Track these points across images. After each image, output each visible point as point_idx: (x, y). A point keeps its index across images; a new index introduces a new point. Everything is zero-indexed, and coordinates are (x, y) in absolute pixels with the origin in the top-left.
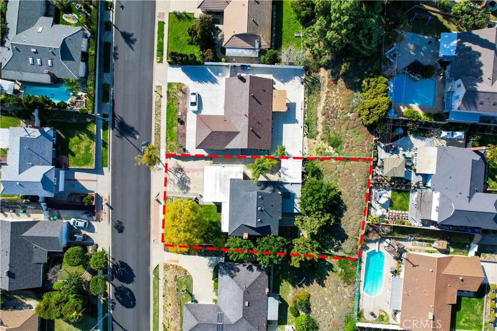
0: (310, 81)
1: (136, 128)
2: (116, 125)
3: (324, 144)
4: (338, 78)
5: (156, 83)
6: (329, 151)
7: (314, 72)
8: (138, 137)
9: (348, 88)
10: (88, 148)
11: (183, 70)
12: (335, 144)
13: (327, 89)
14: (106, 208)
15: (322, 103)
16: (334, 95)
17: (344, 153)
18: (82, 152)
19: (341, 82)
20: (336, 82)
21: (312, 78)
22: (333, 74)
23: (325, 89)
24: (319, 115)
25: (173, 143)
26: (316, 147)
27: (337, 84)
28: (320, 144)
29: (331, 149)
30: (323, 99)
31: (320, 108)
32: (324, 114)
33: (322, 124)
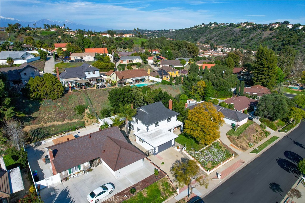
0: (36, 138)
3: (86, 116)
4: (31, 117)
6: (89, 111)
7: (27, 137)
9: (39, 109)
12: (81, 110)
13: (42, 123)
15: (55, 123)
16: (46, 117)
19: (34, 115)
20: (34, 118)
21: (33, 137)
22: (28, 121)
24: (65, 122)
26: (89, 120)
27: (36, 118)
28: (86, 118)
29: (86, 111)
30: (51, 124)
31: (60, 123)
32: (64, 120)
33: (71, 120)
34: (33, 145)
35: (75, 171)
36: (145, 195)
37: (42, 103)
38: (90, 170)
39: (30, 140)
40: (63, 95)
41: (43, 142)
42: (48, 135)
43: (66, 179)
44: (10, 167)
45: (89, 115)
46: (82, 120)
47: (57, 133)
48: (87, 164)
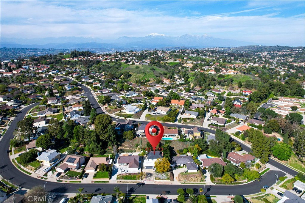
1: (131, 187)
2: (130, 193)
5: (116, 183)
8: (134, 187)
9: (124, 142)
10: (139, 199)
11: (113, 176)
12: (137, 145)
14: (161, 196)
15: (127, 148)
16: (125, 146)
17: (139, 143)
18: (140, 200)
19: (122, 144)
20: (122, 145)
22: (120, 146)
23: (124, 148)
24: (130, 149)
25: (137, 177)
26: (138, 150)
28: (137, 149)
29: (139, 146)
30: (126, 148)
31: (128, 149)
32: (130, 148)
33: (132, 148)
34: (119, 153)
35: (123, 165)
36: (132, 176)
37: (126, 140)
38: (126, 166)
39: (119, 152)
40: (133, 139)
41: (122, 153)
42: (123, 152)
43: (120, 166)
44: (111, 158)
45: (139, 148)
46: (136, 150)
47: (126, 152)
48: (126, 164)
